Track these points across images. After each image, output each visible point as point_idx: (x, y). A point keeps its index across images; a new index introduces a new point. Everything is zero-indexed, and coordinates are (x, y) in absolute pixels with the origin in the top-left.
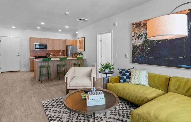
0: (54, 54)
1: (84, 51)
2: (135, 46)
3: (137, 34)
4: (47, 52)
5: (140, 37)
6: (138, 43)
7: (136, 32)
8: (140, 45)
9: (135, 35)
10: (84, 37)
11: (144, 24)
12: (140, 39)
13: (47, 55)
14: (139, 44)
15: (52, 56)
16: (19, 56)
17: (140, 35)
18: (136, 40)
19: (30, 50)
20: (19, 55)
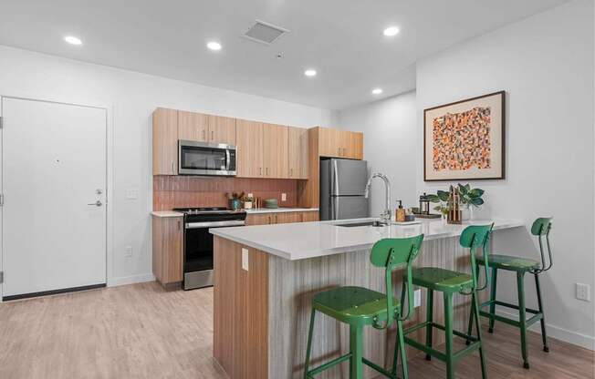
0: (262, 195)
1: (503, 177)
4: (230, 188)
10: (503, 93)
13: (230, 202)
15: (253, 207)
16: (103, 207)
19: (156, 177)
20: (103, 201)
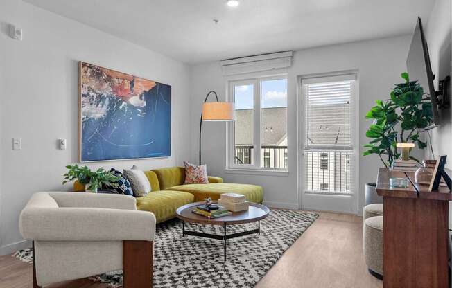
2: (90, 119)
3: (93, 91)
5: (101, 102)
6: (97, 113)
7: (93, 87)
8: (100, 119)
9: (91, 94)
11: (108, 76)
12: (100, 105)
14: (99, 115)
17: (100, 96)
18: (94, 106)
